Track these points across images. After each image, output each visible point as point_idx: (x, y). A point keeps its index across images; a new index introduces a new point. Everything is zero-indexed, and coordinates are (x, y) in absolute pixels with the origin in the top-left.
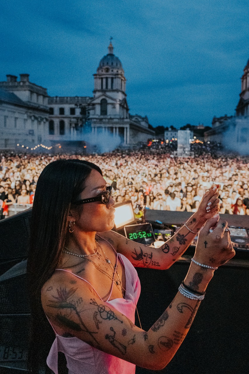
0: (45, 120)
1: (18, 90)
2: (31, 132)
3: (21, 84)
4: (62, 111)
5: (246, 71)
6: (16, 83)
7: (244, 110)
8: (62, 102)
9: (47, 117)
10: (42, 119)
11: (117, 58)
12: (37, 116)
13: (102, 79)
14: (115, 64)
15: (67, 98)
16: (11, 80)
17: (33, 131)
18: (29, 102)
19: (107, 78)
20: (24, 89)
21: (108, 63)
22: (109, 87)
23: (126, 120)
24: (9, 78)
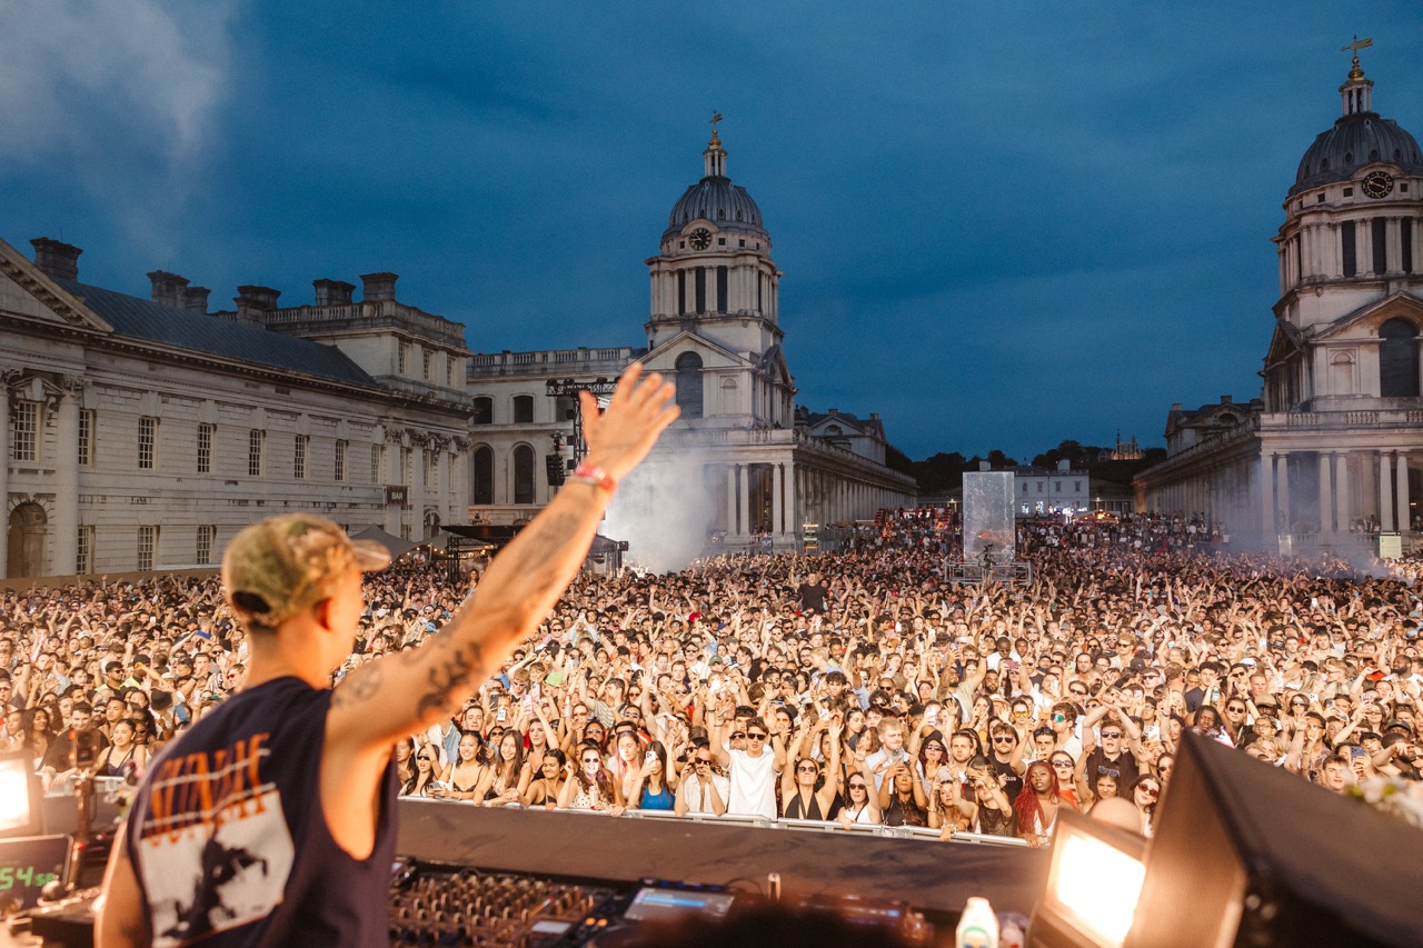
0: (453, 447)
1: (351, 336)
2: (395, 496)
3: (367, 310)
4: (524, 407)
5: (1295, 206)
6: (348, 309)
8: (524, 372)
9: (464, 435)
10: (443, 444)
11: (741, 191)
12: (422, 431)
13: (681, 273)
14: (730, 215)
16: (330, 299)
17: (404, 490)
18: (391, 377)
19: (700, 272)
20: (375, 330)
21: (703, 213)
22: (711, 304)
23: (777, 435)
24: (325, 290)
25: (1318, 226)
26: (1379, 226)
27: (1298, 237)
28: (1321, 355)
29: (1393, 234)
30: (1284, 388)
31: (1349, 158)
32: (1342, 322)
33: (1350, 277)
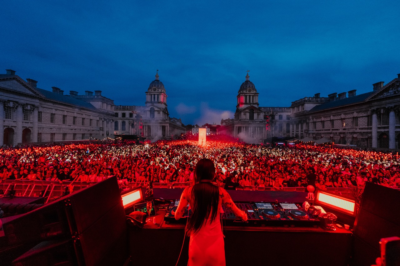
0: (111, 121)
1: (93, 101)
2: (101, 129)
3: (96, 97)
4: (124, 115)
5: (239, 93)
6: (92, 97)
7: (239, 115)
8: (124, 109)
9: (113, 119)
10: (110, 120)
11: (161, 83)
12: (105, 118)
13: (151, 95)
14: (160, 86)
15: (128, 106)
16: (88, 94)
17: (103, 128)
18: (100, 109)
19: (154, 95)
20: (97, 100)
21: (155, 86)
22: (156, 100)
23: (167, 121)
24: (87, 93)
25: (242, 95)
26: (250, 96)
27: (240, 97)
28: (242, 113)
29: (251, 97)
30: (237, 117)
31: (246, 87)
32: (245, 109)
33: (246, 103)
